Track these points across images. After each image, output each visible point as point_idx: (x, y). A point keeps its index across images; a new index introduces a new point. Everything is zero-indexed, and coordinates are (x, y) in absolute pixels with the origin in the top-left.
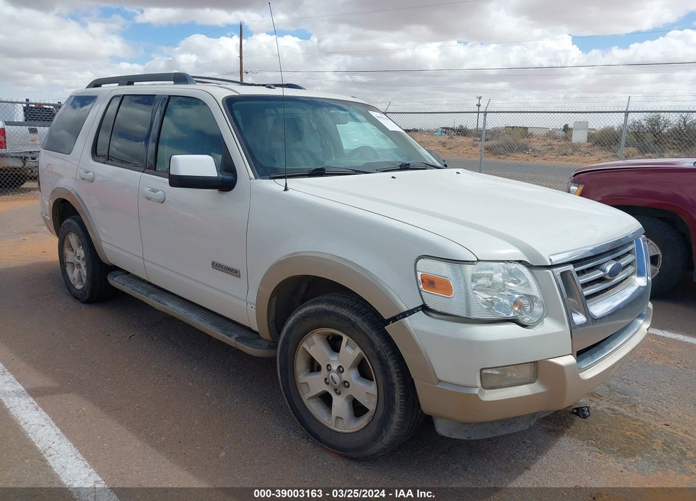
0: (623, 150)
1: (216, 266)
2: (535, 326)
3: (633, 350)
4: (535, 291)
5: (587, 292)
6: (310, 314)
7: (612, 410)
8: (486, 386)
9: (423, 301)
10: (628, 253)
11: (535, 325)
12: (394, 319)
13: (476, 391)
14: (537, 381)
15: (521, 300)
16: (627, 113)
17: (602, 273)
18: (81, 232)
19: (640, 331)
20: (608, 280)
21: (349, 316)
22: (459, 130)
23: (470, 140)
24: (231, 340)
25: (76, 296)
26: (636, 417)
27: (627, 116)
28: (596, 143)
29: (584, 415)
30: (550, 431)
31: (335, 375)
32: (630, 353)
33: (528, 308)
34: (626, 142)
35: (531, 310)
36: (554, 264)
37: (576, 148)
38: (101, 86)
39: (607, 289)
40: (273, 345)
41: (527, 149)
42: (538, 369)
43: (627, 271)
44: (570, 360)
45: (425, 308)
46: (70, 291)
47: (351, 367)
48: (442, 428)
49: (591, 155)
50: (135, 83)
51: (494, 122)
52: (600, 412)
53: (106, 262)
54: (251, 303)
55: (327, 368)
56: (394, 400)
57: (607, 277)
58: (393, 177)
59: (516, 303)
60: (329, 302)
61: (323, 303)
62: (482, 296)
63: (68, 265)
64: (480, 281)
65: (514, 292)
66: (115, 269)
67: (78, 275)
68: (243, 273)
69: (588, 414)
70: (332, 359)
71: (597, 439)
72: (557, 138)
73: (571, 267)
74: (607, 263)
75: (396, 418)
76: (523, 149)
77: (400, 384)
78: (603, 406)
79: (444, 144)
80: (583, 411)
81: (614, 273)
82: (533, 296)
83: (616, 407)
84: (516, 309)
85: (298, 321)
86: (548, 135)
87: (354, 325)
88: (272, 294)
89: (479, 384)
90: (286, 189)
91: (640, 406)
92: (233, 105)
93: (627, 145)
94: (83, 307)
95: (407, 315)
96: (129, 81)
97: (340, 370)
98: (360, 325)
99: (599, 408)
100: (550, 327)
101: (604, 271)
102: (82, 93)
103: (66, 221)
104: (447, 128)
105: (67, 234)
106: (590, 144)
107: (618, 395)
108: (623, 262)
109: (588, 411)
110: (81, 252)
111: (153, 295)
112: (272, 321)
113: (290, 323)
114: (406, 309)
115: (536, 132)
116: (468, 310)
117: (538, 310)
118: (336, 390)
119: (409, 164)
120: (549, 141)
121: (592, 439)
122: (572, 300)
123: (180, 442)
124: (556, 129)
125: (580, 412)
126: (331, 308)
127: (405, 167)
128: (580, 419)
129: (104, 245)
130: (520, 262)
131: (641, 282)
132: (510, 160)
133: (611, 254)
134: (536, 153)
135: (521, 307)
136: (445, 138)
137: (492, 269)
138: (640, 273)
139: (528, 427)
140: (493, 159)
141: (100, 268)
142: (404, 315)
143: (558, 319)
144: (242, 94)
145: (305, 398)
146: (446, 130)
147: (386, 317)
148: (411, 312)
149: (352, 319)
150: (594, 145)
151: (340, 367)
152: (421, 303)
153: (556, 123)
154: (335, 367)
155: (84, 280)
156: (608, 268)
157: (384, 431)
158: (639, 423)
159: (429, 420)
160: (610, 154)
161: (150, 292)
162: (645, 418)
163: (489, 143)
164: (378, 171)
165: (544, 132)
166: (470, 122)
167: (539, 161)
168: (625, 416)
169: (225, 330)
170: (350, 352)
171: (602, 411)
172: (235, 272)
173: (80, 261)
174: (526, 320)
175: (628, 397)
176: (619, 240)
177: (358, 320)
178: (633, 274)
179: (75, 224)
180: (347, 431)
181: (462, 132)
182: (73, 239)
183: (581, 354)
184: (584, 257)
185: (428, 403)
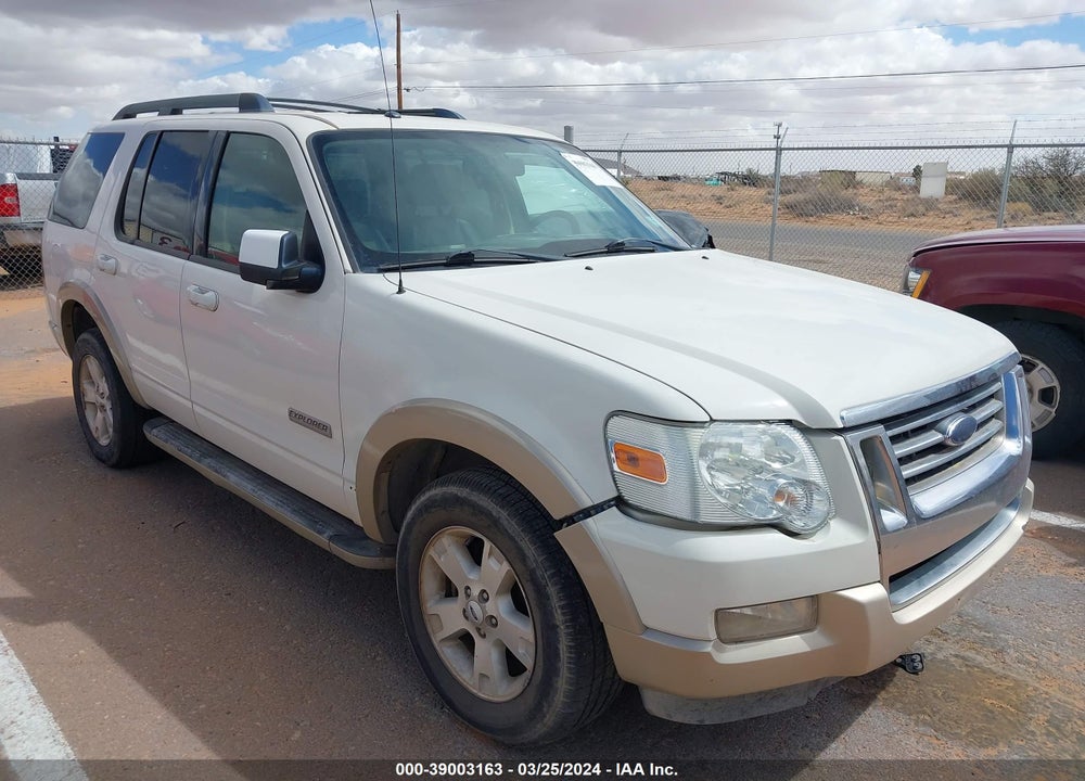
0: (1007, 208)
1: (296, 416)
2: (812, 535)
3: (995, 566)
4: (814, 474)
5: (908, 471)
6: (436, 501)
7: (963, 658)
8: (726, 639)
9: (618, 490)
10: (992, 396)
11: (814, 534)
12: (570, 520)
13: (709, 648)
14: (819, 628)
15: (791, 489)
16: (1011, 147)
17: (940, 436)
18: (103, 355)
19: (1011, 529)
20: (952, 449)
21: (489, 508)
22: (745, 177)
23: (763, 192)
24: (322, 540)
25: (100, 457)
26: (1002, 672)
27: (1010, 152)
28: (963, 195)
29: (914, 668)
30: (855, 696)
31: (475, 606)
32: (991, 571)
33: (802, 504)
34: (1010, 196)
35: (809, 507)
36: (847, 425)
37: (930, 205)
38: (135, 117)
39: (950, 464)
40: (388, 550)
41: (851, 207)
42: (819, 610)
43: (987, 430)
44: (876, 591)
45: (620, 502)
46: (91, 447)
47: (499, 593)
48: (654, 705)
49: (956, 216)
50: (184, 111)
51: (793, 165)
52: (942, 661)
53: (141, 403)
54: (349, 481)
55: (466, 593)
56: (558, 655)
57: (950, 443)
58: (587, 268)
59: (779, 494)
60: (464, 483)
61: (454, 483)
62: (723, 481)
63: (88, 406)
64: (719, 454)
65: (777, 475)
66: (152, 415)
67: (102, 422)
68: (336, 433)
69: (920, 667)
70: (471, 577)
71: (934, 712)
72: (900, 189)
73: (879, 430)
74: (950, 419)
75: (563, 683)
76: (847, 206)
77: (567, 627)
78: (948, 650)
79: (719, 200)
80: (913, 661)
81: (962, 435)
82: (809, 482)
83: (971, 654)
84: (781, 504)
85: (420, 512)
86: (888, 184)
87: (496, 522)
88: (379, 468)
89: (713, 635)
90: (401, 291)
91: (1011, 651)
92: (325, 148)
93: (1013, 199)
94: (111, 474)
95: (592, 512)
96: (175, 108)
97: (484, 597)
98: (505, 523)
99: (940, 656)
100: (840, 535)
101: (943, 432)
102: (109, 127)
103: (81, 337)
104: (726, 174)
105: (85, 355)
106: (955, 197)
107: (974, 630)
108: (979, 415)
109: (921, 661)
110: (104, 387)
111: (209, 460)
112: (383, 512)
113: (410, 514)
114: (589, 503)
115: (867, 179)
116: (695, 508)
117: (820, 506)
118: (478, 630)
119: (622, 244)
120: (887, 193)
121: (924, 713)
122: (883, 486)
123: (229, 713)
124: (902, 174)
125: (907, 663)
126: (463, 492)
127: (616, 249)
128: (907, 675)
129: (136, 376)
130: (789, 422)
131: (1012, 447)
132: (824, 224)
133: (957, 403)
134: (866, 214)
135: (791, 500)
136: (721, 190)
137: (740, 434)
138: (1011, 432)
139: (805, 702)
140: (797, 224)
141: (134, 414)
142: (587, 513)
143: (855, 521)
144: (340, 127)
145: (436, 641)
146: (725, 177)
147: (557, 515)
148: (599, 508)
149: (494, 514)
150: (960, 199)
151: (484, 591)
152: (615, 494)
153: (903, 164)
154: (475, 592)
155: (111, 430)
156: (952, 427)
157: (545, 704)
158: (1007, 683)
159: (631, 692)
160: (986, 213)
161: (204, 455)
162: (1018, 673)
163: (790, 198)
164: (567, 256)
165: (879, 180)
166: (764, 165)
167: (871, 226)
168: (984, 671)
169: (313, 522)
170: (495, 568)
171: (945, 661)
172: (323, 429)
173: (104, 401)
174: (798, 524)
175: (991, 635)
176: (972, 378)
177: (502, 514)
178: (999, 433)
179: (95, 341)
180: (496, 699)
181: (750, 179)
182: (93, 365)
183: (896, 581)
184: (907, 410)
185: (628, 662)
